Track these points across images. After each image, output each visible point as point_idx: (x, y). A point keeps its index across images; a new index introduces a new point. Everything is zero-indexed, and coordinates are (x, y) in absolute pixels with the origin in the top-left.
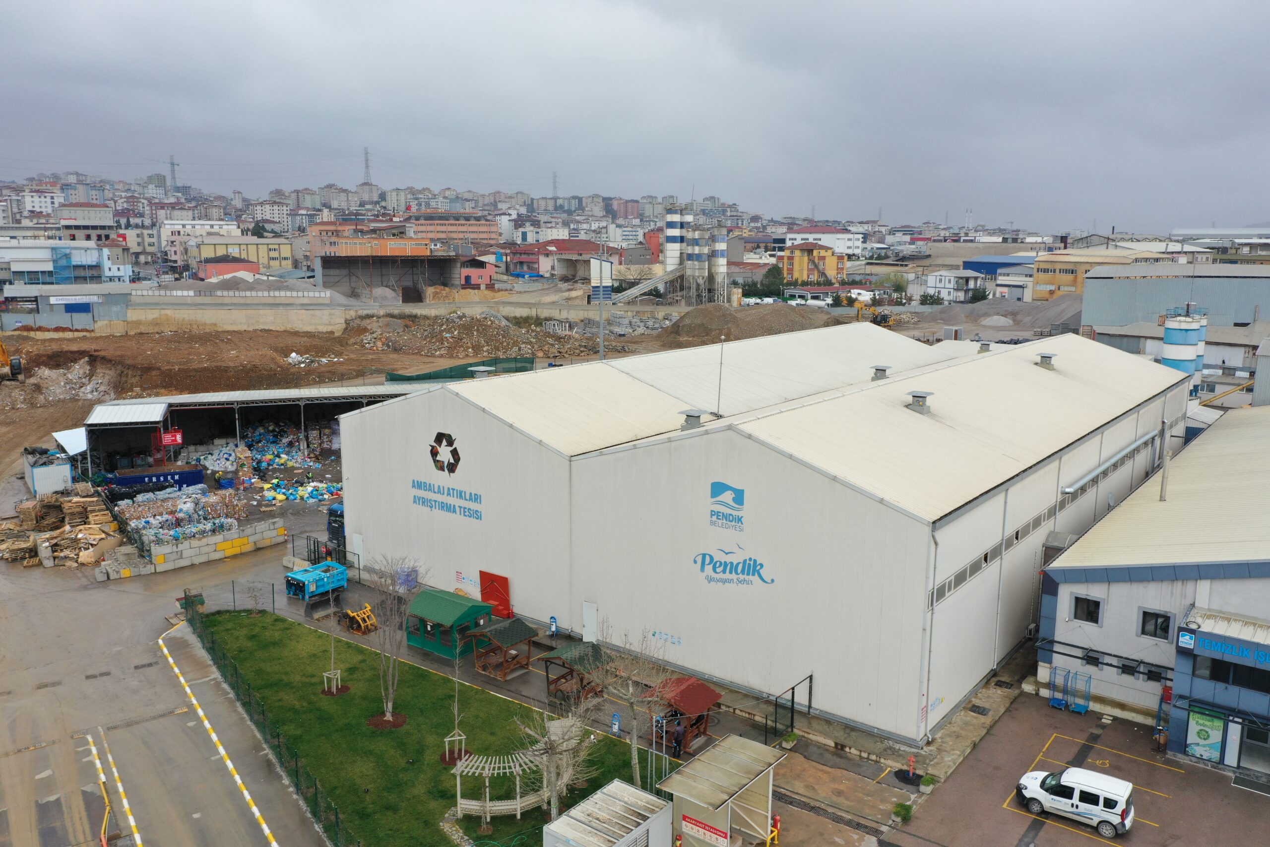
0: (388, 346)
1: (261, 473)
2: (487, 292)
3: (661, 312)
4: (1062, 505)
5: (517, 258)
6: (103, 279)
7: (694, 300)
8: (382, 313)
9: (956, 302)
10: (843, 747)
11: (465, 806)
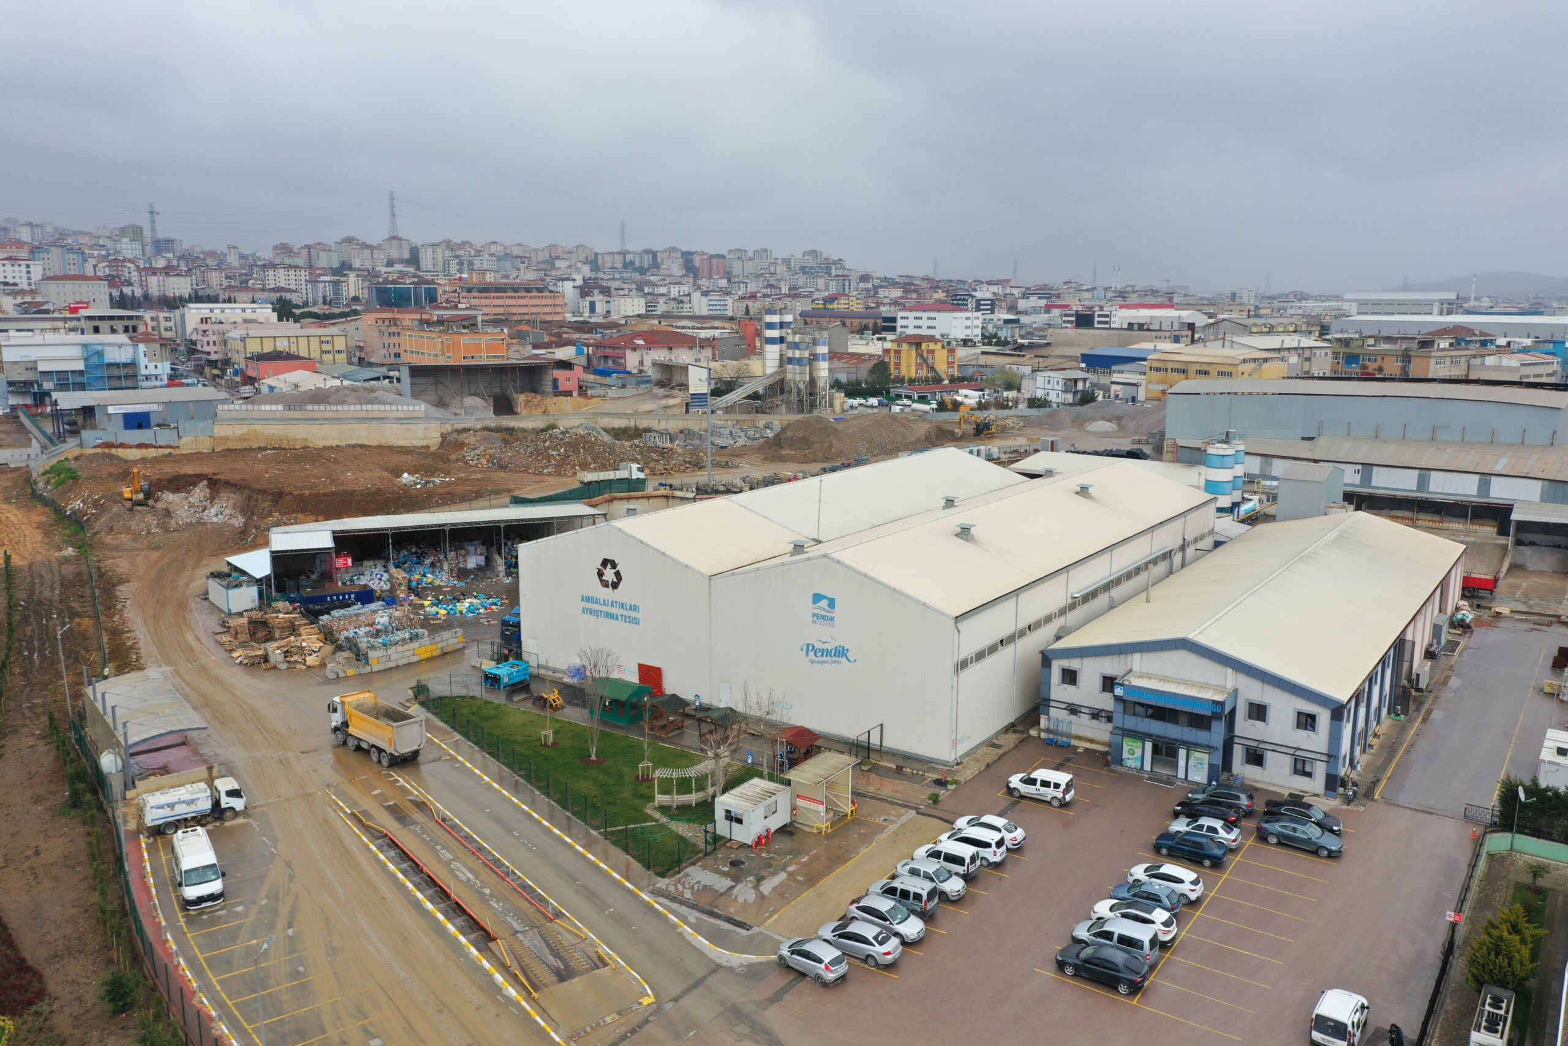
0: (494, 464)
1: (416, 590)
2: (580, 399)
3: (762, 420)
4: (1072, 606)
5: (601, 352)
6: (139, 378)
7: (795, 406)
8: (478, 426)
9: (1064, 404)
10: (902, 768)
11: (661, 799)
